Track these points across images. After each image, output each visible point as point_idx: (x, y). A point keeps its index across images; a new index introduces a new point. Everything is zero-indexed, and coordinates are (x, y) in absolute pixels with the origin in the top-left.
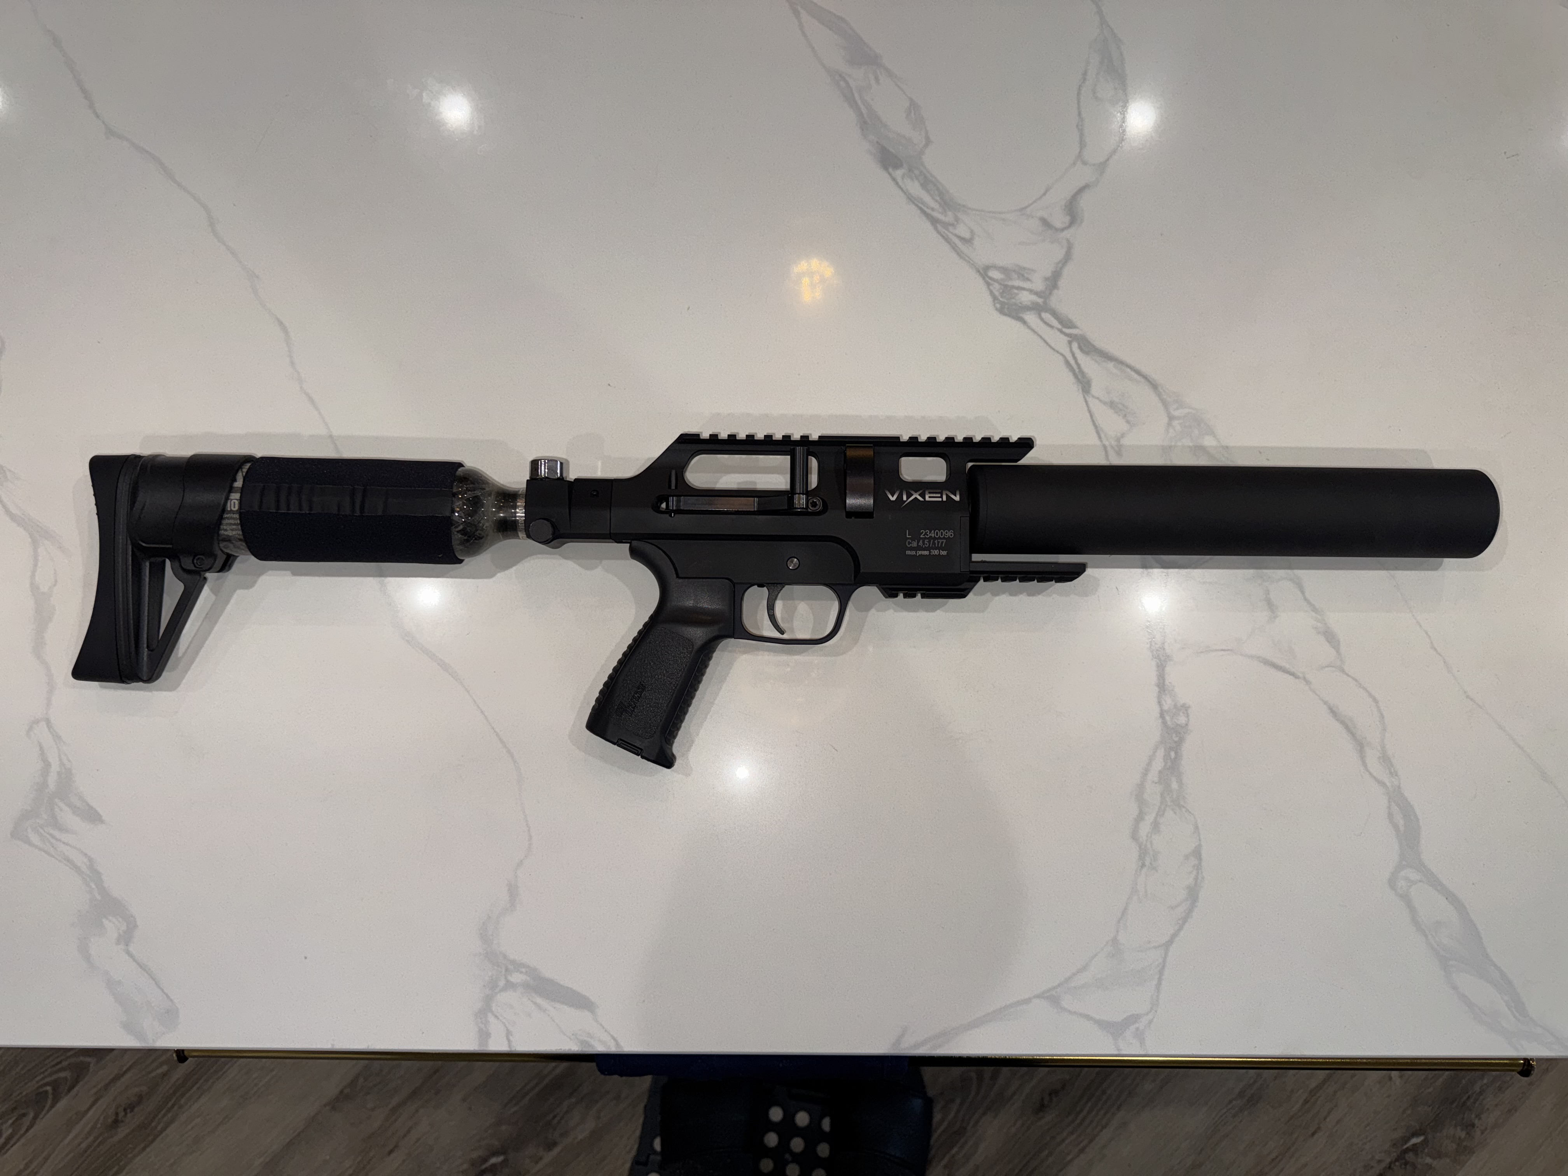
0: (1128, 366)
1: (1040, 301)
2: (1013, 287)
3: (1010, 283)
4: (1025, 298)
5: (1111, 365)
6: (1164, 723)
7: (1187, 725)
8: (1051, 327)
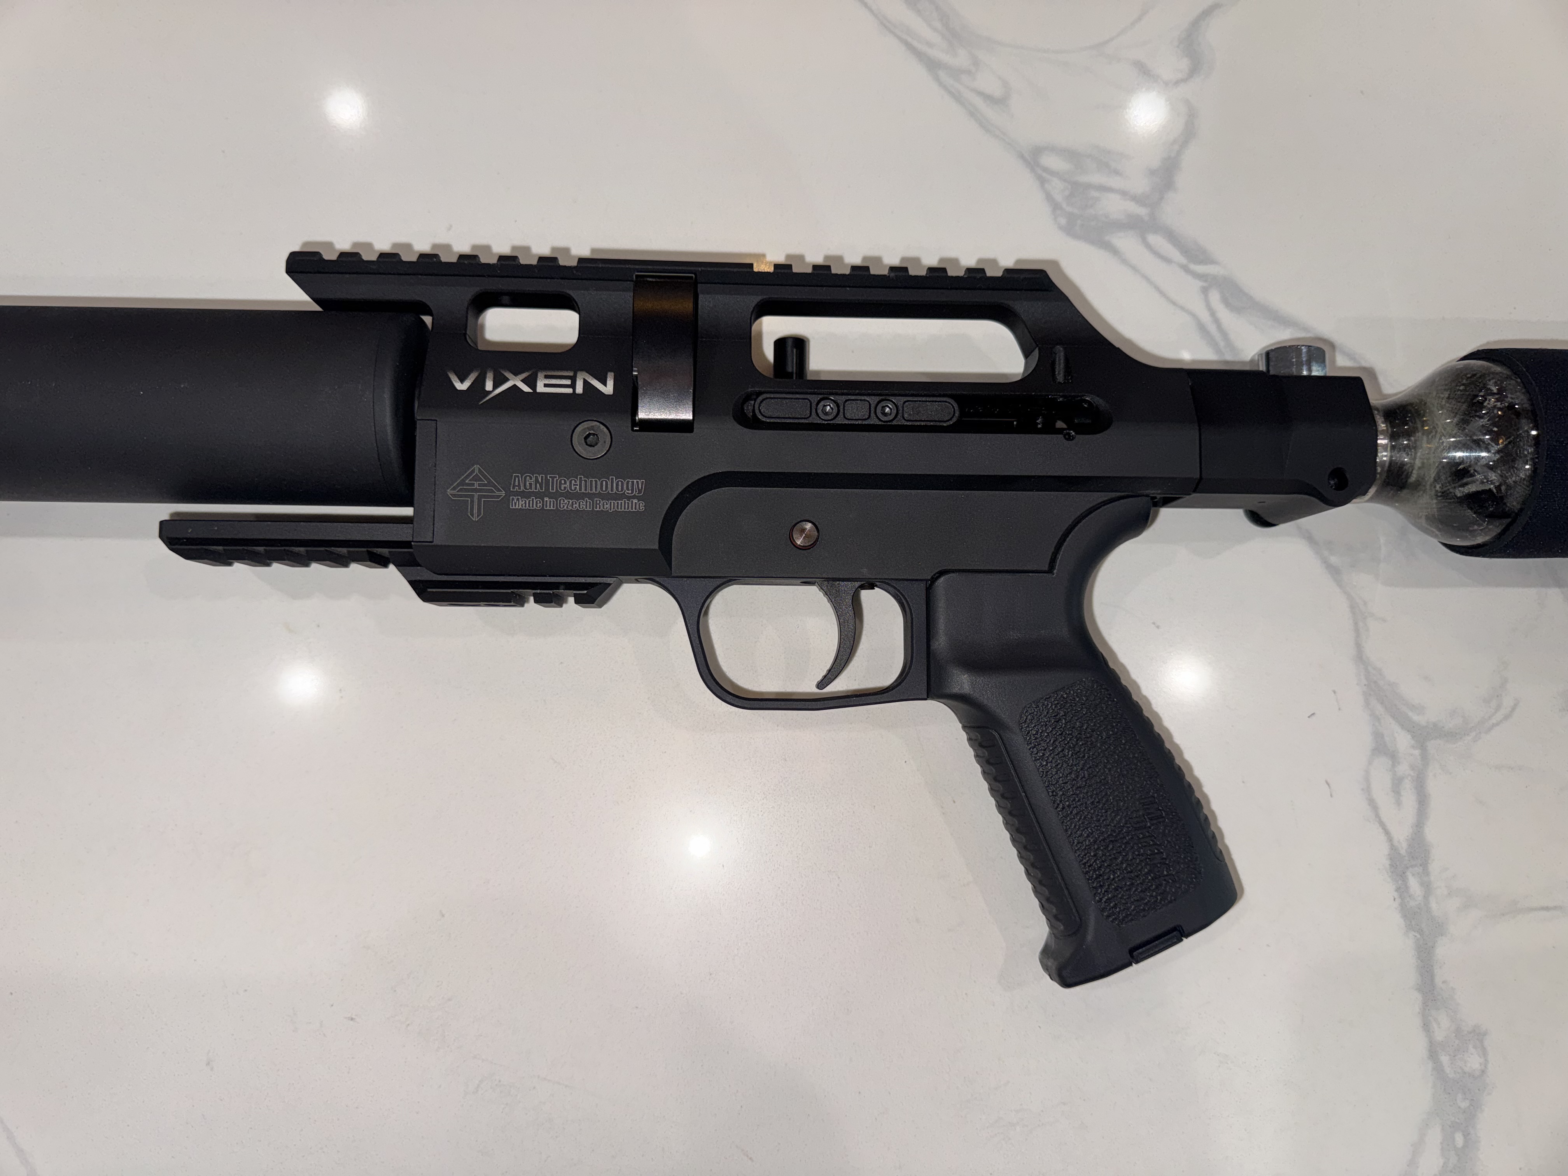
1: (1142, 211)
2: (1089, 186)
3: (1084, 179)
4: (1115, 206)
6: (1438, 1069)
7: (1483, 1071)
8: (1168, 261)
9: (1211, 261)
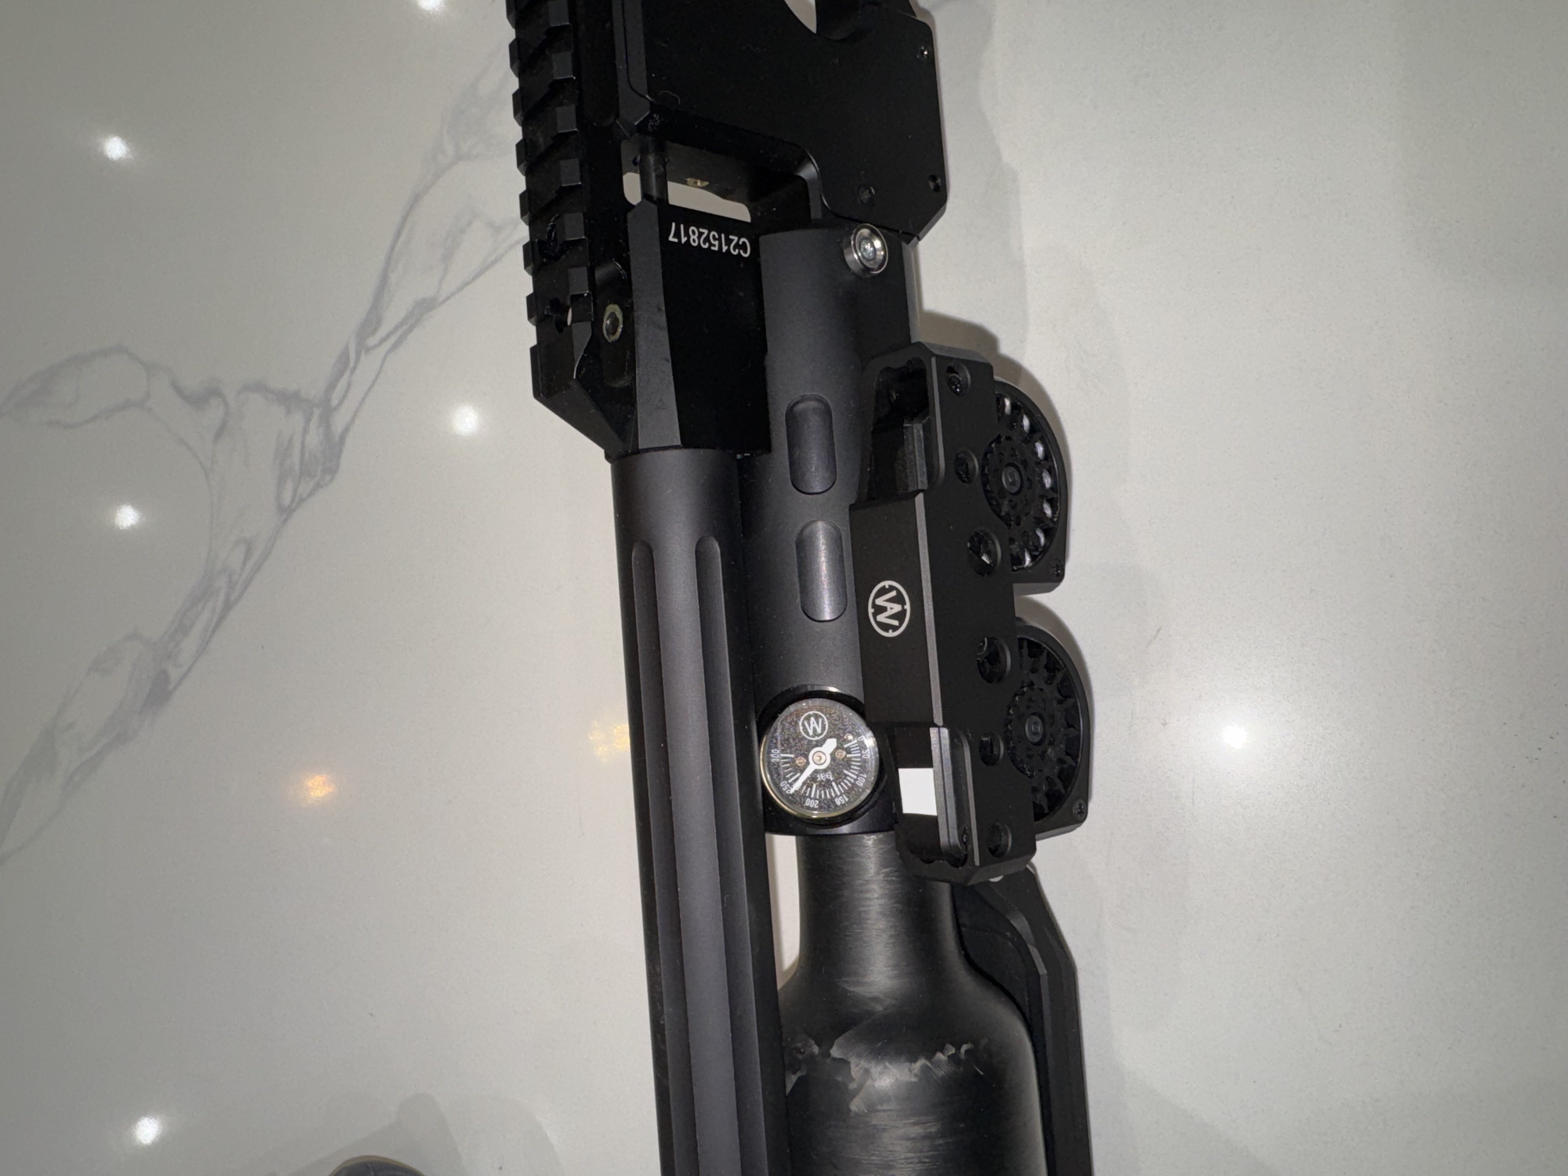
0: (392, 248)
1: (317, 412)
2: (302, 460)
3: (297, 468)
4: (314, 438)
5: (393, 277)
8: (349, 384)
9: (347, 348)
